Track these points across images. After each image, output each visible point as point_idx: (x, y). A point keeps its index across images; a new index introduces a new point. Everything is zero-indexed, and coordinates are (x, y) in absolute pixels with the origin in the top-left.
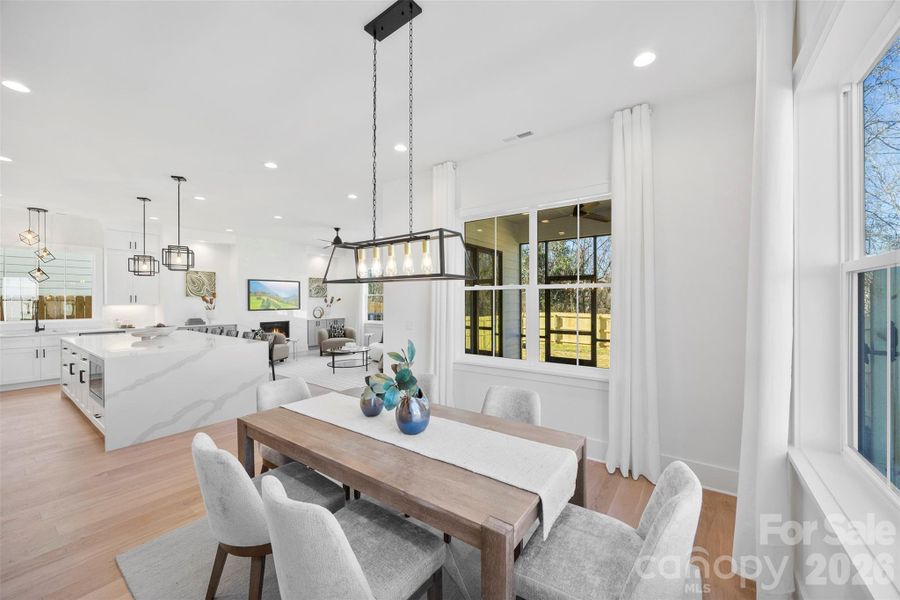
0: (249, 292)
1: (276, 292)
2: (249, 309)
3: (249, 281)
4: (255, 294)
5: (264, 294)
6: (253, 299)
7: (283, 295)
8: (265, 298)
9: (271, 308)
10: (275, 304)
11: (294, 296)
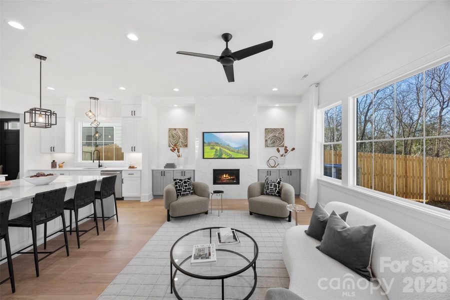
0: (204, 143)
1: (228, 142)
2: (204, 158)
3: (203, 133)
4: (209, 144)
5: (217, 144)
6: (207, 149)
7: (233, 145)
8: (218, 148)
9: (223, 156)
10: (227, 154)
11: (244, 146)
